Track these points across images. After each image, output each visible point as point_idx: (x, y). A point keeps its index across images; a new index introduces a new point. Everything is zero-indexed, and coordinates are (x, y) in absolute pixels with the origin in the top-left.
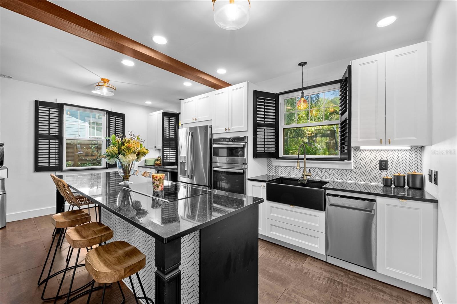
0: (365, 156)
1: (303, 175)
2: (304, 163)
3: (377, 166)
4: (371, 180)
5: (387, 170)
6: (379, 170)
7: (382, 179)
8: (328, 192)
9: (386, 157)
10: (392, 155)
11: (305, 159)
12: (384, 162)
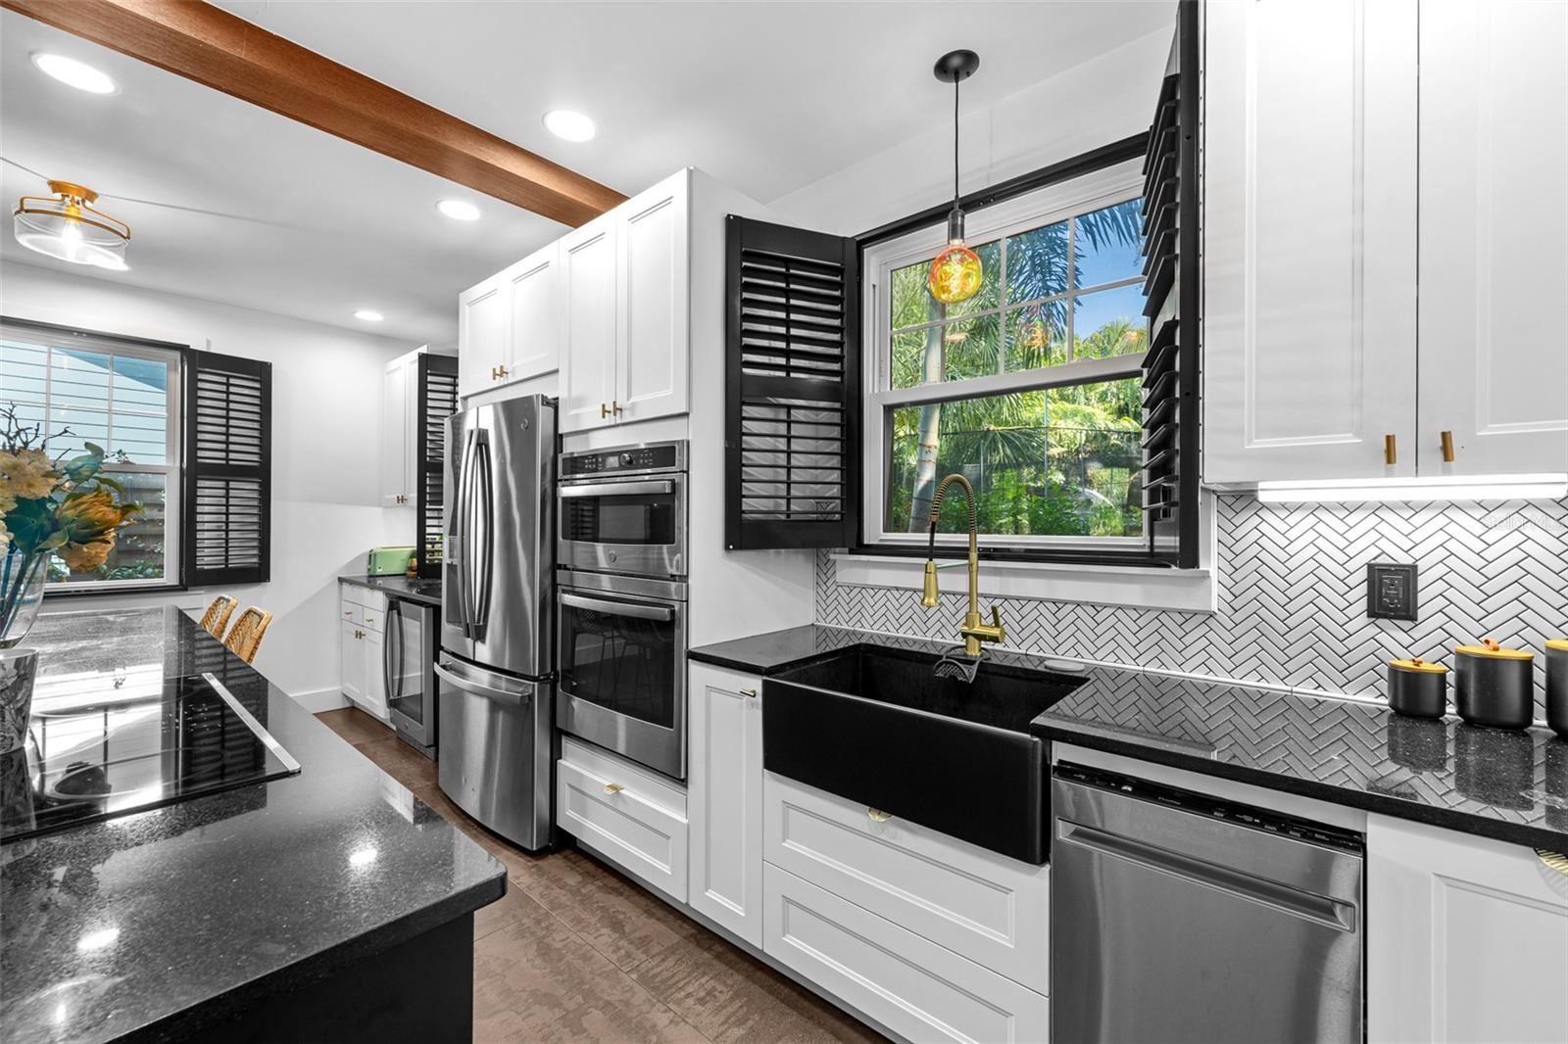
0: (1283, 542)
1: (965, 635)
2: (971, 572)
3: (1351, 596)
4: (1319, 676)
5: (1412, 617)
6: (1364, 619)
7: (1384, 670)
8: (1061, 752)
9: (1407, 545)
10: (1441, 537)
11: (974, 555)
12: (1396, 572)
